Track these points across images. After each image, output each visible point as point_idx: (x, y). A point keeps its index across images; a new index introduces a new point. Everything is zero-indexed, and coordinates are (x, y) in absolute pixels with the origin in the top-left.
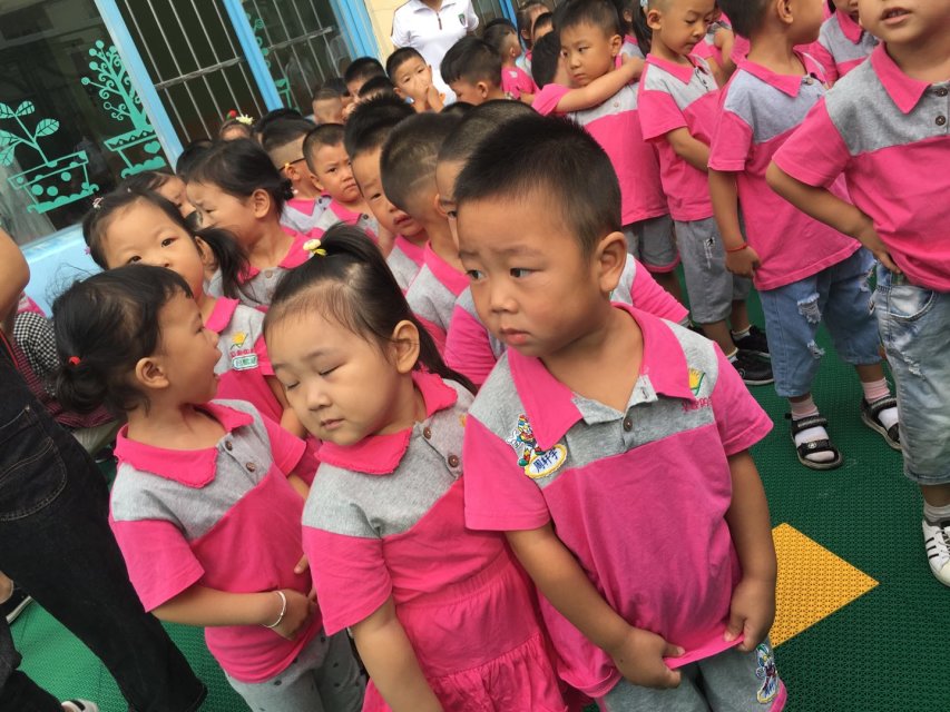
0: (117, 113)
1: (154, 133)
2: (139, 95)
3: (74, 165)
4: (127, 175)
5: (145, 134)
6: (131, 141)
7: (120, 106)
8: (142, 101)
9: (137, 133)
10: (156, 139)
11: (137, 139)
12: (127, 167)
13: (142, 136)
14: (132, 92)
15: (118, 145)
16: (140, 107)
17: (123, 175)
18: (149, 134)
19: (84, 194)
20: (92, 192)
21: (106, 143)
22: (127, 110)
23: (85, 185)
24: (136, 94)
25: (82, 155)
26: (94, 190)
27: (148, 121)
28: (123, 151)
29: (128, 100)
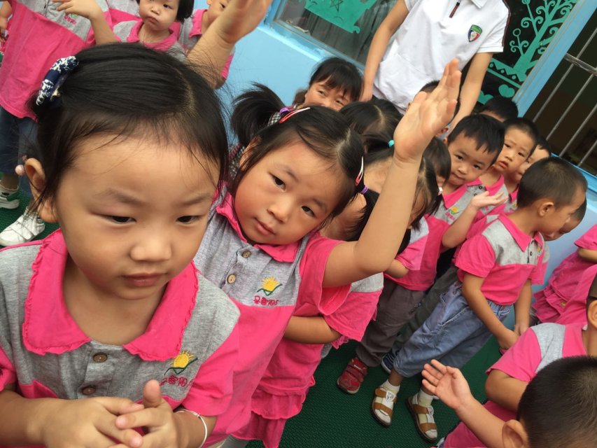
0: (516, 44)
1: (521, 84)
2: (547, 50)
5: (514, 77)
6: (499, 72)
7: (525, 42)
8: (544, 55)
9: (510, 71)
10: (516, 90)
11: (505, 74)
13: (510, 77)
14: (545, 42)
16: (536, 56)
18: (517, 80)
22: (525, 50)
24: (546, 46)
27: (528, 72)
29: (536, 42)
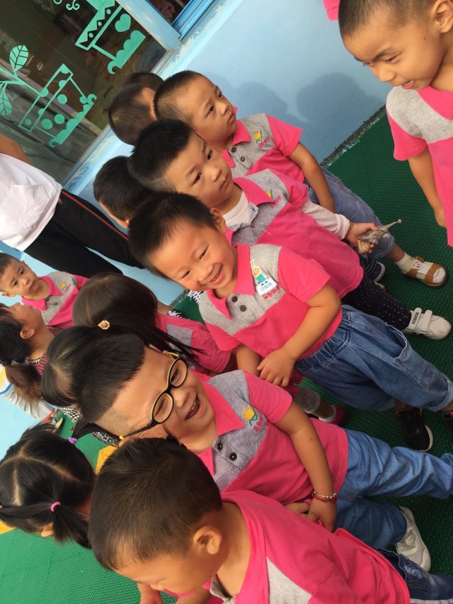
1: (117, 5)
3: (62, 84)
4: (115, 69)
6: (99, 28)
9: (100, 15)
12: (111, 60)
13: (107, 16)
15: (90, 40)
17: (111, 71)
18: (113, 9)
19: (87, 109)
20: (92, 104)
21: (78, 44)
23: (83, 99)
25: (64, 69)
26: (93, 100)
28: (97, 44)
